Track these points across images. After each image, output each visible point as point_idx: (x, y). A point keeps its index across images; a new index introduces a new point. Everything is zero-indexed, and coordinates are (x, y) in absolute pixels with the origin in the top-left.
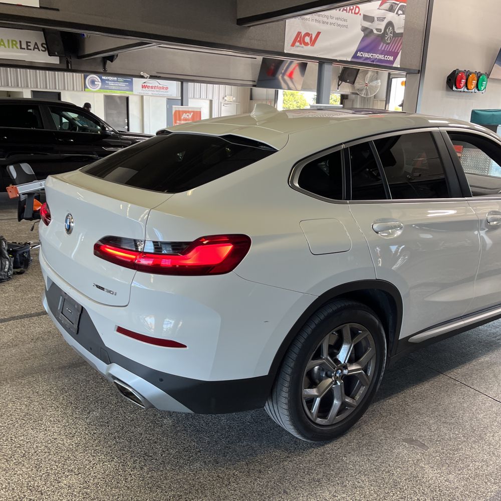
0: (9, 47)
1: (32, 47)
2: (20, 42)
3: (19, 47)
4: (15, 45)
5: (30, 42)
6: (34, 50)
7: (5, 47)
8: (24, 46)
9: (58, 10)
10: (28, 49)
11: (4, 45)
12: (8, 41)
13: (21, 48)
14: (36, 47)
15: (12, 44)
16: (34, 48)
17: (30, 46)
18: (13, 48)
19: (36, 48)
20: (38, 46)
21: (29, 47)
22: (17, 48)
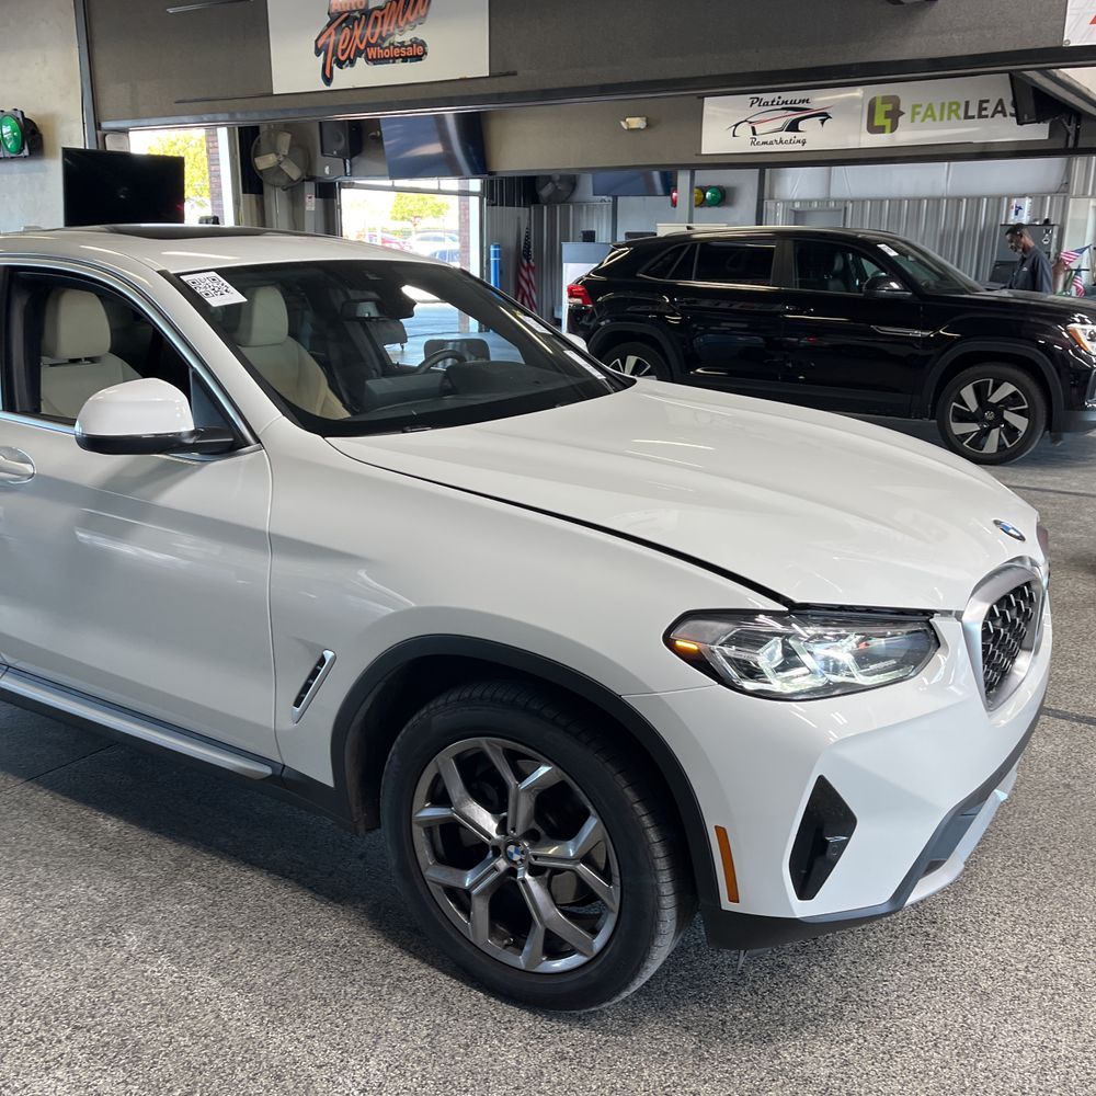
0: (941, 119)
1: (989, 112)
2: (967, 103)
3: (962, 115)
4: (956, 112)
5: (987, 101)
6: (992, 116)
7: (934, 120)
8: (973, 111)
9: (514, 74)
10: (980, 116)
11: (933, 116)
12: (943, 104)
13: (967, 117)
14: (1000, 109)
15: (950, 111)
16: (995, 112)
17: (986, 109)
18: (949, 118)
19: (999, 112)
20: (1003, 107)
21: (984, 113)
22: (959, 118)
